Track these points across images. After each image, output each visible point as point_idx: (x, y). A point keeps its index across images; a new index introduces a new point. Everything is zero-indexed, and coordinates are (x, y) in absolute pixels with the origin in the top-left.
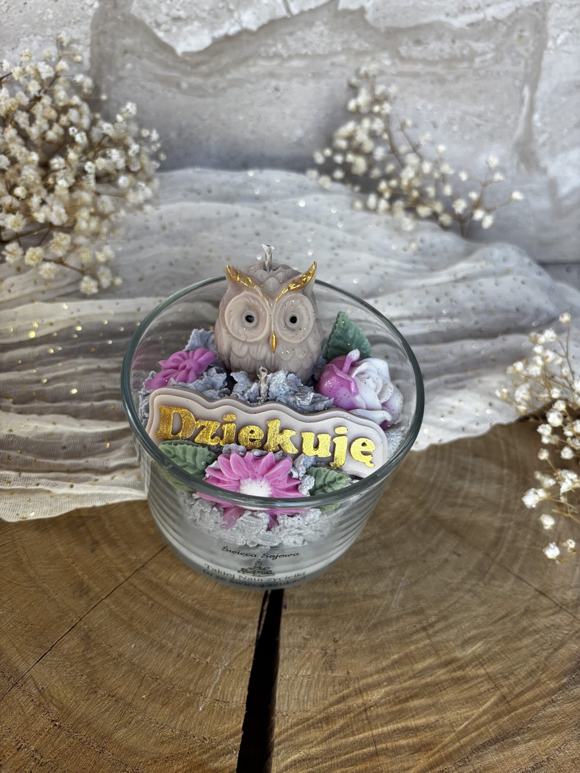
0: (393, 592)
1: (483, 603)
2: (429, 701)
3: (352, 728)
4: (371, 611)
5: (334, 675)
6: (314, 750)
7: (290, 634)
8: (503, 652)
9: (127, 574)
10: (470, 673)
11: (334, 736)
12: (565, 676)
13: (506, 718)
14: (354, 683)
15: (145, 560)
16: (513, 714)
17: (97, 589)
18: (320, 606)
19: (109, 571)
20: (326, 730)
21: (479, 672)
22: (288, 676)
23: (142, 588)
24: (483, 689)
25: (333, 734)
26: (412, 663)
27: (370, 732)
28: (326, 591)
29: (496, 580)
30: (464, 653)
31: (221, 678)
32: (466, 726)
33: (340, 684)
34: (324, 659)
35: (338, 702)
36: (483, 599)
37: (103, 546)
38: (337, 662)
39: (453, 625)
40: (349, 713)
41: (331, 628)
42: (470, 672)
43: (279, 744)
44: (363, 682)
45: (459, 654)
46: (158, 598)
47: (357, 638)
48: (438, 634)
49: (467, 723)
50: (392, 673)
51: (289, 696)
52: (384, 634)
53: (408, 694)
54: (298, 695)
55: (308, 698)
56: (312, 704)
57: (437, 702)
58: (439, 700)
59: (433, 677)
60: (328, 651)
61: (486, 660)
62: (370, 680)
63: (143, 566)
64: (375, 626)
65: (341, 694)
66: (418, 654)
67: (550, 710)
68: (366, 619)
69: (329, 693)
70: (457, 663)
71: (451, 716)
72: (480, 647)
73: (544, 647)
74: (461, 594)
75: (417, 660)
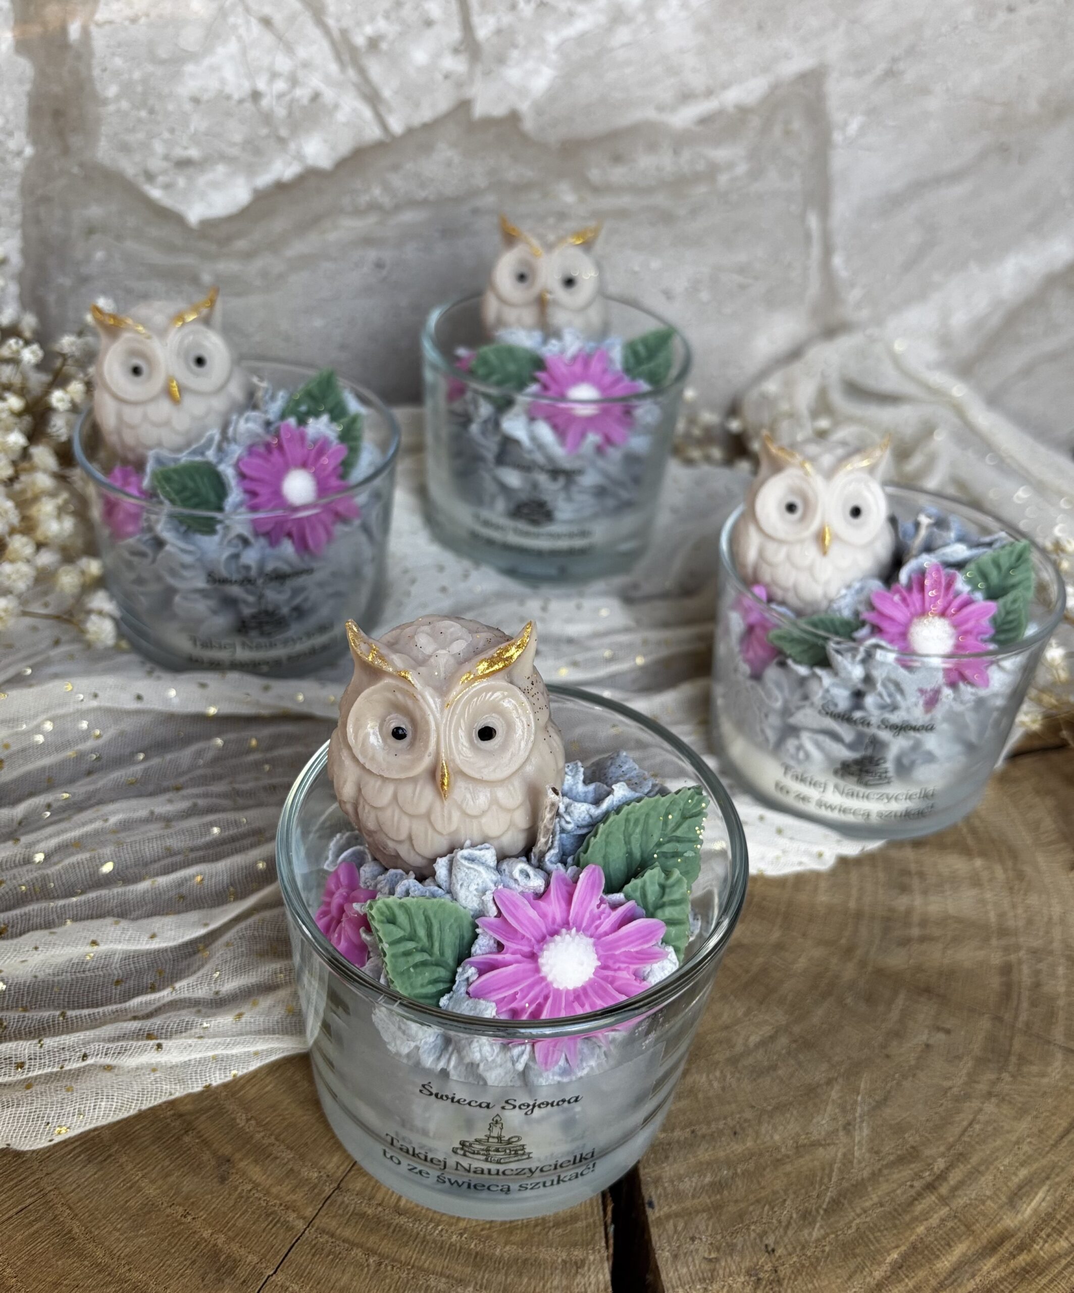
0: (848, 1127)
1: (1022, 1112)
4: (819, 1174)
7: (676, 1257)
9: (309, 1212)
10: (1042, 1253)
15: (339, 1173)
17: (253, 1259)
18: (718, 1186)
19: (268, 1215)
21: (1057, 1247)
23: (347, 1233)
26: (929, 1261)
28: (722, 1154)
29: (1031, 1063)
30: (1020, 1217)
36: (1020, 1105)
37: (242, 1165)
39: (982, 1168)
41: (753, 1227)
42: (1042, 1250)
45: (1009, 1221)
46: (386, 1247)
47: (810, 1234)
48: (960, 1192)
52: (859, 1216)
59: (978, 1279)
60: (761, 1275)
61: (1063, 1221)
63: (338, 1187)
64: (836, 1205)
66: (936, 1240)
68: (815, 1194)
70: (1013, 1240)
72: (1044, 1200)
74: (975, 1104)
75: (938, 1253)
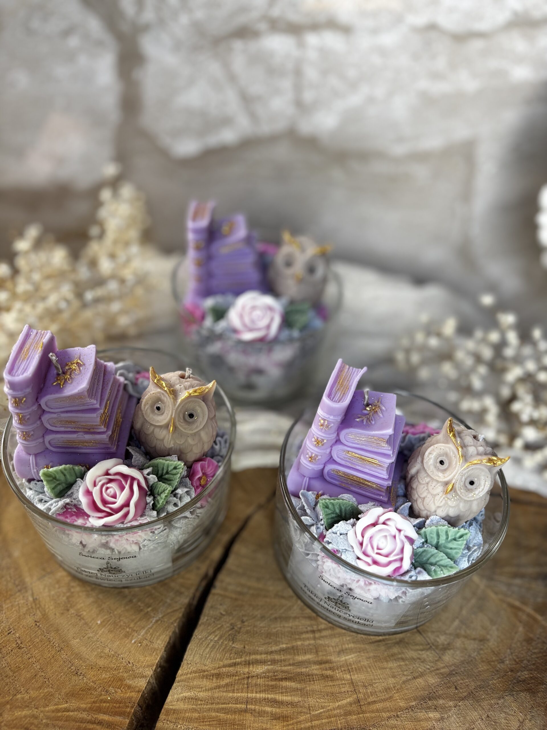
2: (299, 686)
3: (234, 687)
4: (277, 607)
5: (233, 645)
6: (201, 694)
7: (212, 607)
8: (370, 667)
10: (337, 675)
11: (219, 688)
12: (415, 700)
13: (354, 717)
14: (246, 655)
16: (361, 715)
18: (240, 593)
20: (215, 682)
21: (345, 676)
22: (200, 637)
24: (343, 690)
25: (219, 687)
26: (295, 654)
27: (246, 694)
28: (249, 584)
30: (338, 659)
31: (153, 625)
32: (321, 713)
33: (236, 653)
34: (230, 633)
35: (230, 666)
38: (239, 637)
40: (236, 676)
41: (242, 612)
42: (338, 674)
43: (178, 682)
44: (253, 657)
45: (333, 658)
47: (260, 624)
48: (322, 639)
49: (322, 710)
50: (277, 657)
51: (196, 650)
52: (281, 627)
53: (284, 675)
54: (203, 652)
55: (209, 656)
56: (210, 661)
57: (304, 689)
58: (306, 687)
59: (307, 670)
60: (235, 627)
61: (354, 669)
62: (258, 657)
64: (276, 619)
65: (234, 661)
66: (302, 649)
67: (393, 722)
68: (271, 612)
69: (226, 657)
70: (330, 664)
71: (311, 701)
72: (352, 658)
73: (405, 673)
75: (300, 653)
